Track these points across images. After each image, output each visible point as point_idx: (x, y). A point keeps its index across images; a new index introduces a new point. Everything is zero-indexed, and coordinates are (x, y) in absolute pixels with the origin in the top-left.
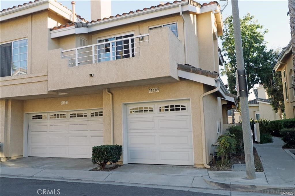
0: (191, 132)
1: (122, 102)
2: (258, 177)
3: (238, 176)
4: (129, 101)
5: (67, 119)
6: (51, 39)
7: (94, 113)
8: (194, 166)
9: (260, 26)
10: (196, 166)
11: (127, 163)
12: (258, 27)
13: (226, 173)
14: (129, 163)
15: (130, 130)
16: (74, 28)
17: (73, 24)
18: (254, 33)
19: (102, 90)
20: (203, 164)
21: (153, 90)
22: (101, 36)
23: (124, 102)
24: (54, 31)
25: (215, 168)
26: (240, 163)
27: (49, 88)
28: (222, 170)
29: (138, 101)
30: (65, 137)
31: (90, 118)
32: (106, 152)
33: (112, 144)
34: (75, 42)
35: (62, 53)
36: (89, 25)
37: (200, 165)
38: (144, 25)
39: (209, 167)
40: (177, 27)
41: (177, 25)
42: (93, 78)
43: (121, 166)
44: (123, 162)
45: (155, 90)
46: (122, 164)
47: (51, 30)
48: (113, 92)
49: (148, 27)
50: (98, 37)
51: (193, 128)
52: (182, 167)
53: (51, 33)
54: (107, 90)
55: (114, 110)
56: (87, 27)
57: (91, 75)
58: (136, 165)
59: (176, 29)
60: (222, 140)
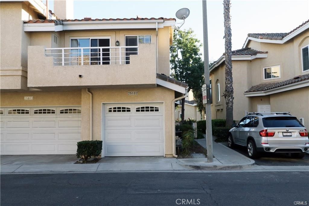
0: (162, 129)
1: (102, 102)
2: (215, 161)
3: (201, 161)
4: (109, 101)
5: (30, 115)
6: (24, 32)
7: (63, 110)
8: (165, 156)
9: (198, 40)
10: (166, 156)
11: (104, 157)
12: (196, 41)
13: (192, 160)
14: (106, 156)
15: (107, 127)
16: (54, 25)
17: (53, 22)
18: (194, 46)
19: (81, 89)
20: (172, 154)
21: (132, 93)
22: (75, 36)
23: (103, 102)
24: (28, 24)
25: (181, 157)
26: (194, 153)
27: (30, 85)
28: (186, 158)
29: (118, 101)
30: (28, 133)
31: (59, 115)
32: (92, 147)
33: (91, 140)
34: (51, 38)
35: (46, 50)
36: (65, 23)
37: (169, 155)
38: (120, 33)
39: (177, 156)
40: (150, 39)
41: (150, 38)
42: (82, 79)
43: (101, 159)
44: (102, 156)
45: (134, 93)
46: (100, 158)
47: (25, 23)
48: (93, 92)
49: (125, 35)
50: (71, 36)
51: (165, 126)
52: (155, 158)
53: (24, 25)
54: (87, 90)
55: (94, 108)
56: (63, 24)
57: (80, 76)
58: (114, 158)
59: (150, 41)
60: (187, 136)
